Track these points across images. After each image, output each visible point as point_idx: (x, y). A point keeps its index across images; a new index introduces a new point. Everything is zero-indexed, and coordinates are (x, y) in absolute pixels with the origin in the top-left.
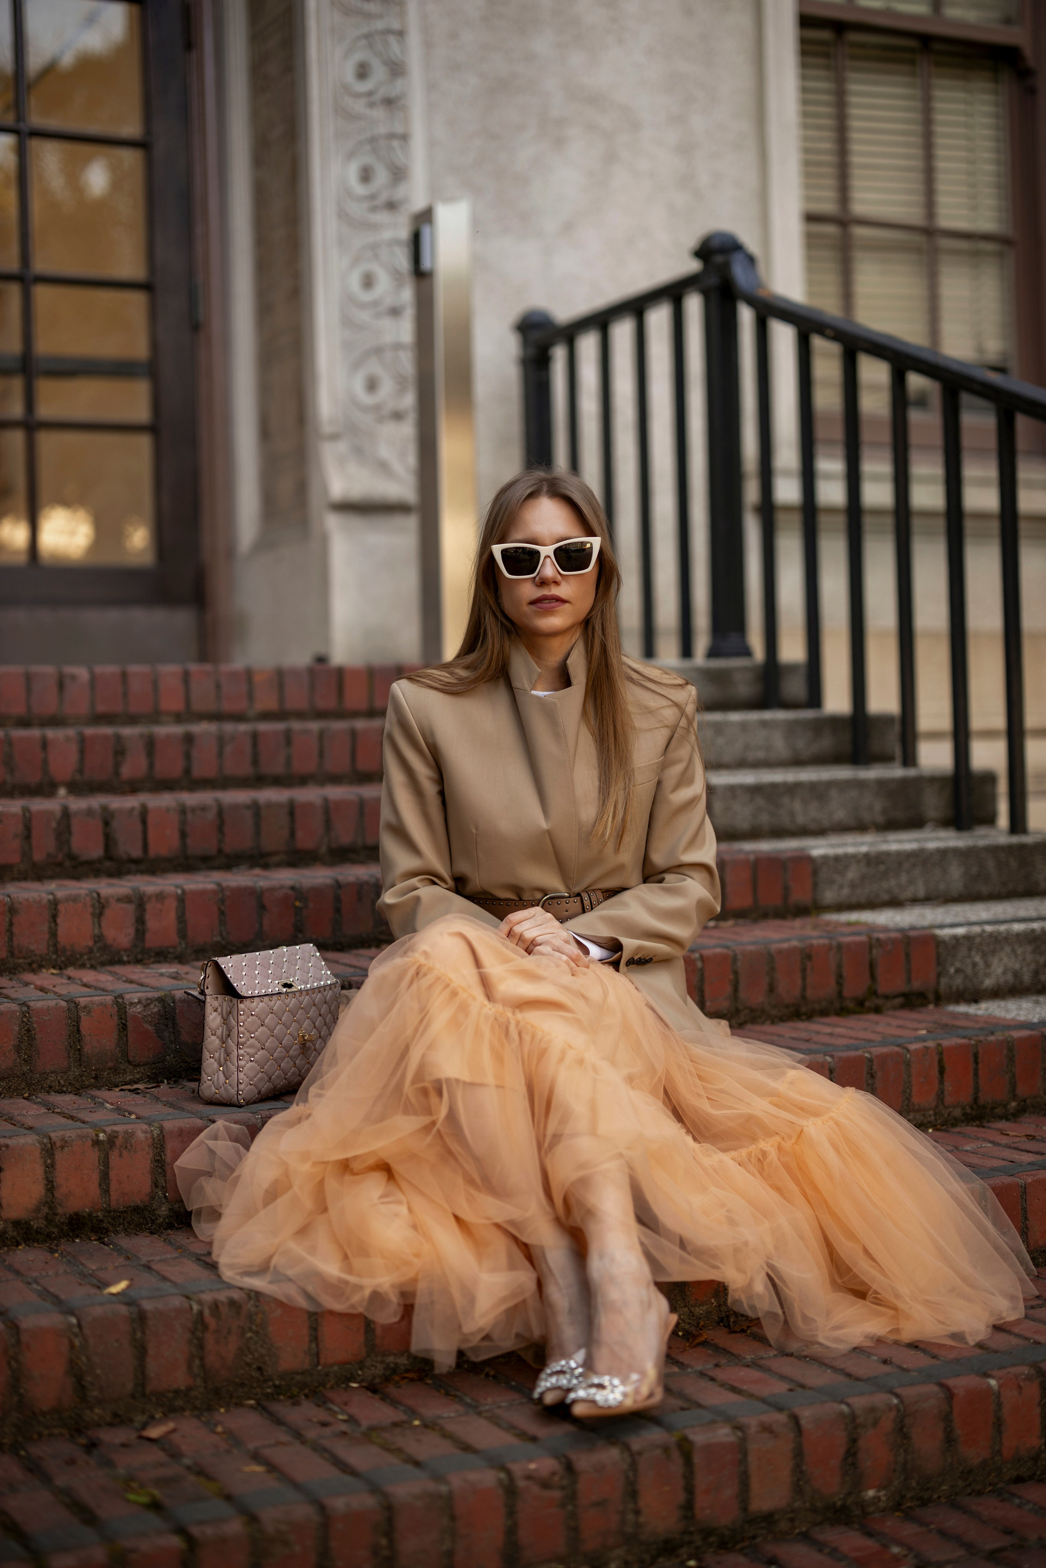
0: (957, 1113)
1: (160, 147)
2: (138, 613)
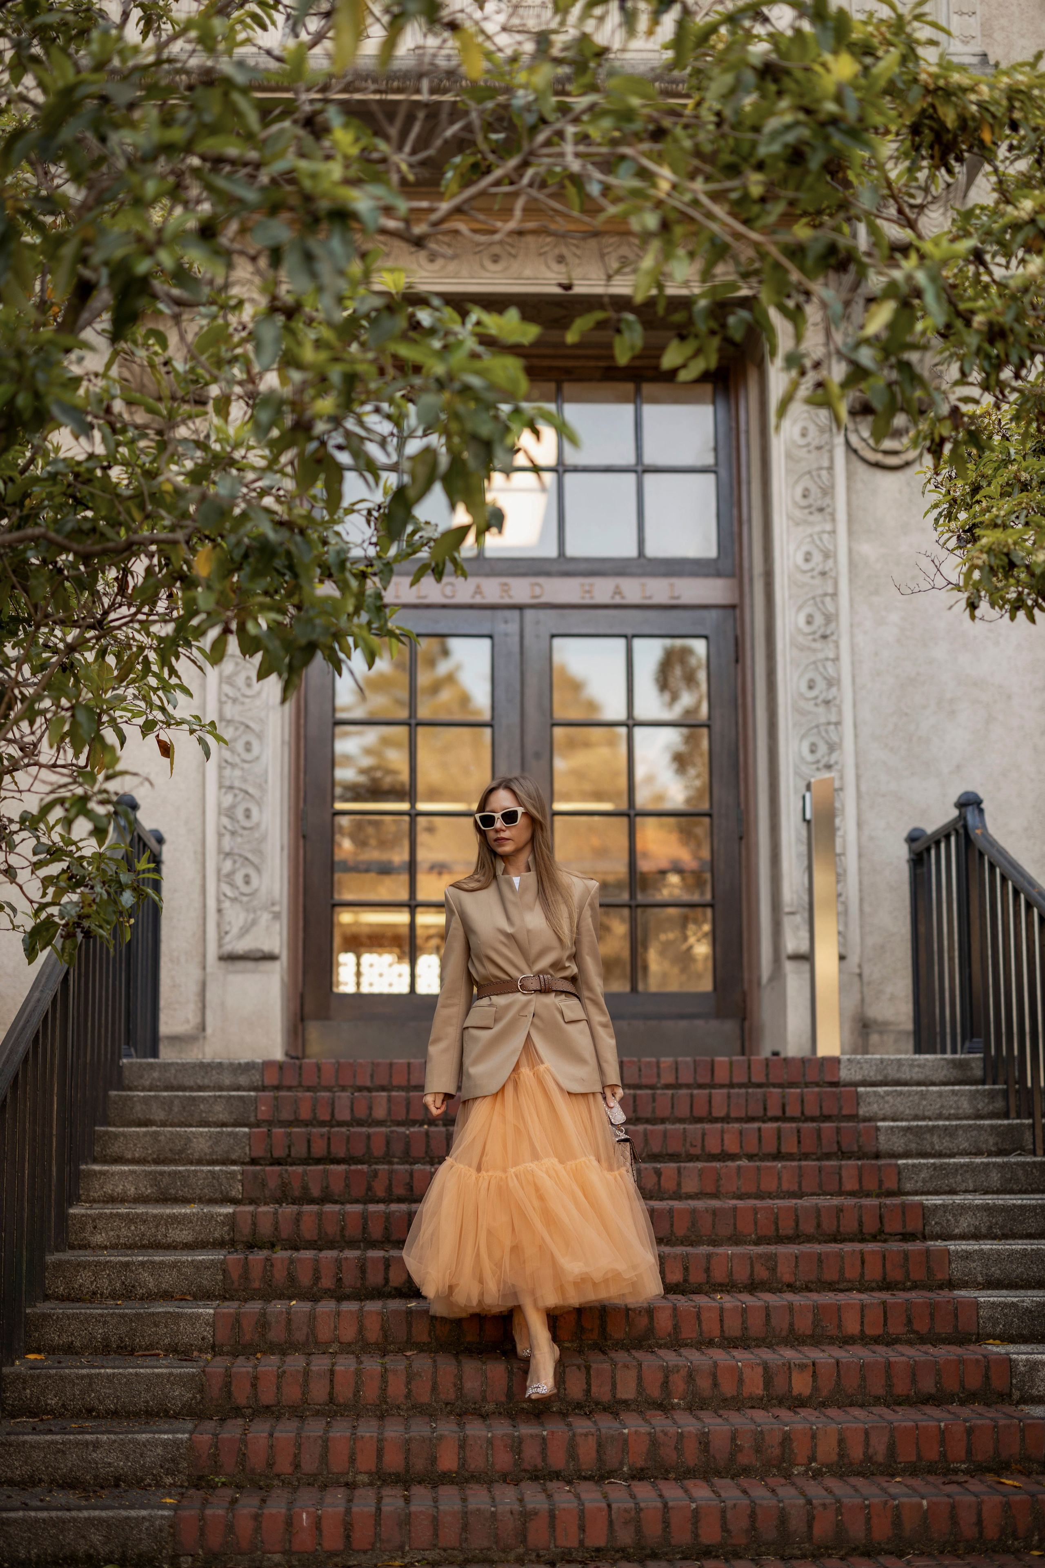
0: (874, 1285)
1: (717, 726)
2: (700, 1023)
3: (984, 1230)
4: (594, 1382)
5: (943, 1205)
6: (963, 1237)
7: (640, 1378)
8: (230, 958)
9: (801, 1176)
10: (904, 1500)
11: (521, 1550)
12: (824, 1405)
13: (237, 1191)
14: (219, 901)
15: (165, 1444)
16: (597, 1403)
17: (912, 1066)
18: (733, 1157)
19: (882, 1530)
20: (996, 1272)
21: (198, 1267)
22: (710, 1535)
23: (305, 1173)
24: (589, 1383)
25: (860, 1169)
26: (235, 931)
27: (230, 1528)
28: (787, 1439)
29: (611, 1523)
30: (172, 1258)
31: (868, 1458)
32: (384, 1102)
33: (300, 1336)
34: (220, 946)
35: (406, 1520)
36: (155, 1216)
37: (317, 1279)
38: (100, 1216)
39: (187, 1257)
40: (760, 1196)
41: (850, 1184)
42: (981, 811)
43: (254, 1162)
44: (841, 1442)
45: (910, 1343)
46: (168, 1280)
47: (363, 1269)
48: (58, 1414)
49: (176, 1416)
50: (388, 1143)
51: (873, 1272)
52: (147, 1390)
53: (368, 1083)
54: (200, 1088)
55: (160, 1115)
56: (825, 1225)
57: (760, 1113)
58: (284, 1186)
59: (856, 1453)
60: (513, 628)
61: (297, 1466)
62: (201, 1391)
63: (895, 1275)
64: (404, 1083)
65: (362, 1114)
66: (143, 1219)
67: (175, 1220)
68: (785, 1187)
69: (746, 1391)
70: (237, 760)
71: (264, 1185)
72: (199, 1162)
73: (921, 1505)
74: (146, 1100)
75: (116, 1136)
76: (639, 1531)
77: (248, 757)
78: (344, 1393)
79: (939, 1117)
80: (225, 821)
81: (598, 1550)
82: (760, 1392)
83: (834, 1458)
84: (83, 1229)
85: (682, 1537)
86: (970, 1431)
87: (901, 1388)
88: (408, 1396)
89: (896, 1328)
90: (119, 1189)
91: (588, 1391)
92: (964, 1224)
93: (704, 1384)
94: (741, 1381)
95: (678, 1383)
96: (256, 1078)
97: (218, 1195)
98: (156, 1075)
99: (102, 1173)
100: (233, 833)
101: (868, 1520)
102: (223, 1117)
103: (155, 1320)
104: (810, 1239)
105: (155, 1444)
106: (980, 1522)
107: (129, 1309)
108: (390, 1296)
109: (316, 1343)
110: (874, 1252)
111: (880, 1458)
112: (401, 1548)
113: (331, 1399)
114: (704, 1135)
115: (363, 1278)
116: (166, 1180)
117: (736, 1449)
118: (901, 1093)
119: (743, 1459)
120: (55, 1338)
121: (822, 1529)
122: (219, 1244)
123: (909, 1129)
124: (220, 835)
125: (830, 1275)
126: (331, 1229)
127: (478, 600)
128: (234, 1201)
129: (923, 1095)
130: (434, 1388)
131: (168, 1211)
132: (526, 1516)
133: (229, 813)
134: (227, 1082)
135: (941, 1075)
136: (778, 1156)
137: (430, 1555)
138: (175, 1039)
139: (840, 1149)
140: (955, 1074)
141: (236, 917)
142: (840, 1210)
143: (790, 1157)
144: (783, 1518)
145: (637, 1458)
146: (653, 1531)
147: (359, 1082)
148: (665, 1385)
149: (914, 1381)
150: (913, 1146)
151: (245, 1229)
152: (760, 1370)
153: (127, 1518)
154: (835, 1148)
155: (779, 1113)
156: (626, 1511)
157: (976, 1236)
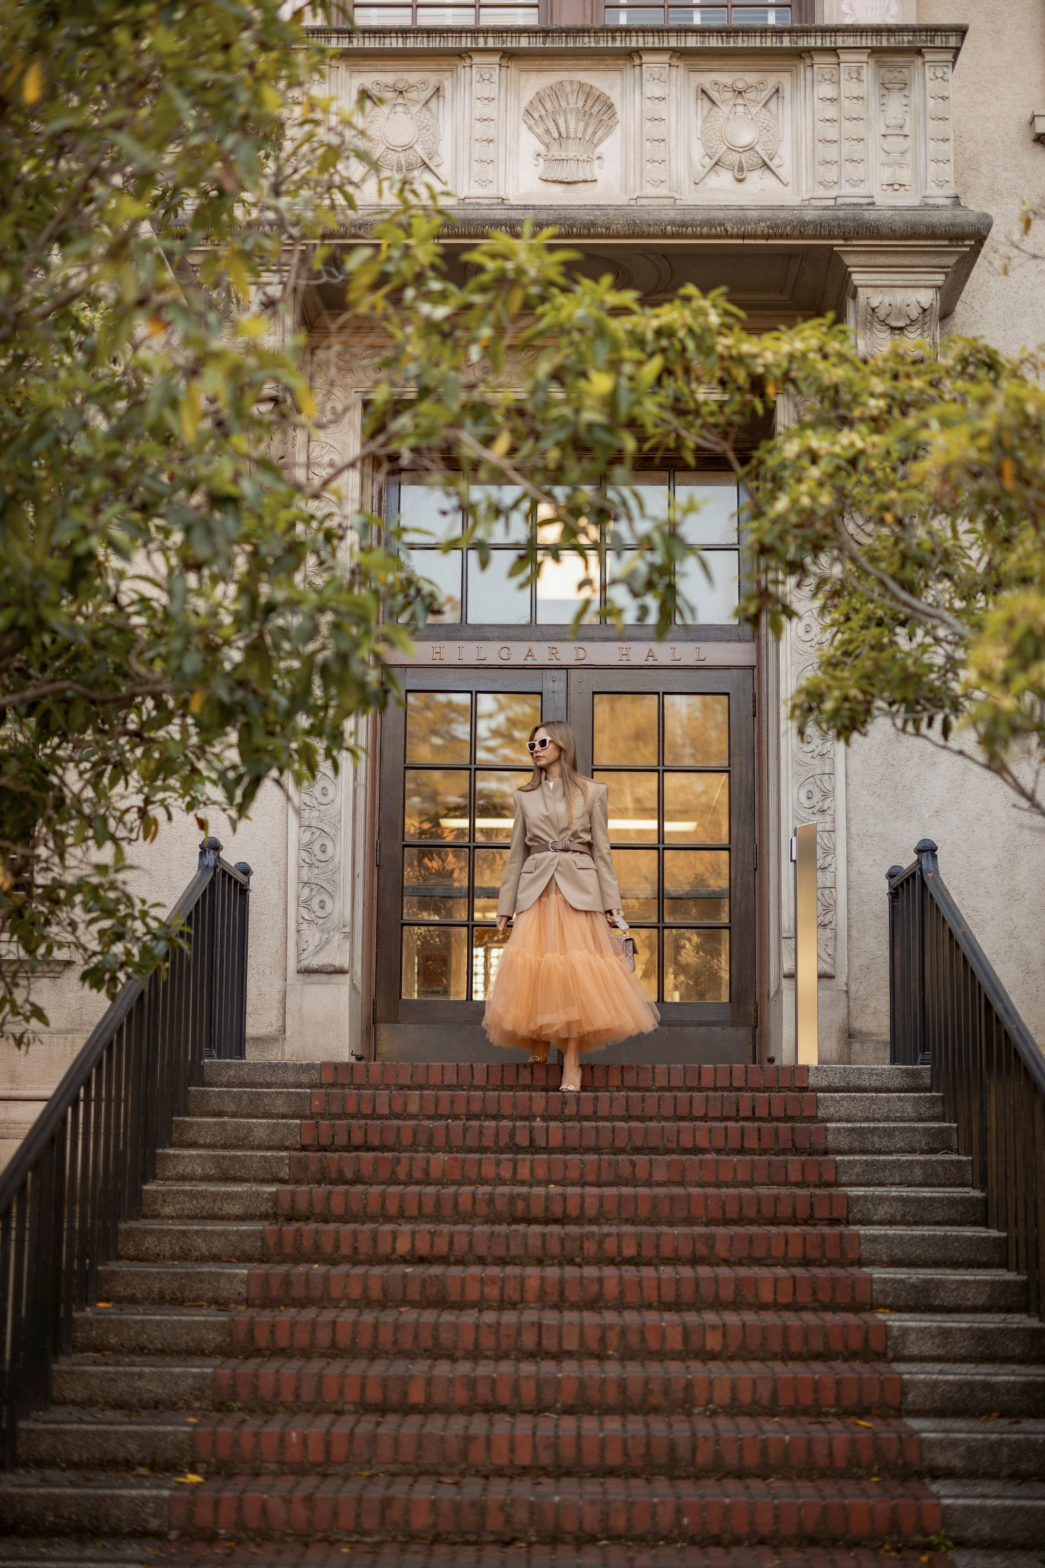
0: (796, 1261)
1: (736, 772)
2: (717, 1029)
3: (898, 1218)
4: (545, 1336)
5: (864, 1196)
6: (881, 1223)
7: (582, 1333)
8: (306, 971)
9: (753, 1169)
10: (771, 1435)
11: (463, 1466)
12: (731, 1359)
13: (285, 1173)
14: (298, 924)
15: (194, 1376)
16: (547, 1353)
17: (871, 1074)
18: (703, 1151)
19: (751, 1459)
20: (898, 1253)
21: (241, 1235)
22: (614, 1458)
23: (341, 1159)
24: (540, 1336)
25: (803, 1164)
26: (311, 948)
27: (236, 1442)
28: (689, 1386)
29: (535, 1447)
30: (221, 1228)
31: (755, 1402)
32: (417, 1099)
33: (316, 1293)
34: (299, 961)
35: (373, 1440)
36: (213, 1193)
37: (337, 1247)
38: (169, 1192)
39: (233, 1227)
40: (718, 1185)
41: (794, 1177)
42: (935, 857)
43: (304, 1148)
44: (734, 1388)
45: (814, 1310)
46: (217, 1246)
47: (375, 1240)
48: (117, 1351)
49: (209, 1355)
50: (415, 1135)
51: (795, 1251)
52: (188, 1334)
53: (409, 1083)
54: (269, 1085)
55: (231, 1107)
56: (765, 1211)
57: (734, 1113)
58: (324, 1169)
59: (746, 1397)
60: (560, 686)
61: (297, 1396)
62: (230, 1335)
63: (814, 1254)
64: (438, 1083)
65: (398, 1108)
66: (203, 1195)
67: (229, 1196)
68: (740, 1177)
69: (668, 1346)
70: (315, 803)
71: (307, 1168)
72: (259, 1148)
73: (782, 1439)
74: (220, 1095)
75: (191, 1125)
76: (557, 1453)
77: (325, 800)
78: (344, 1340)
79: (887, 1119)
80: (304, 855)
81: (524, 1468)
82: (679, 1346)
83: (727, 1401)
84: (155, 1202)
85: (591, 1459)
86: (839, 1382)
87: (795, 1346)
88: (395, 1343)
89: (804, 1297)
90: (189, 1170)
91: (539, 1343)
92: (882, 1212)
93: (634, 1340)
94: (664, 1338)
95: (613, 1339)
96: (315, 1076)
97: (269, 1176)
98: (232, 1073)
99: (175, 1156)
100: (310, 865)
101: (741, 1450)
102: (283, 1110)
103: (200, 1278)
104: (751, 1222)
105: (185, 1375)
106: (831, 1454)
107: (180, 1268)
108: (396, 1262)
109: (330, 1299)
110: (796, 1235)
111: (765, 1402)
112: (369, 1462)
113: (334, 1345)
114: (679, 1132)
115: (375, 1247)
116: (227, 1163)
117: (648, 1392)
118: (854, 1098)
119: (654, 1400)
120: (121, 1290)
121: (704, 1456)
122: (265, 1217)
123: (853, 1130)
124: (300, 867)
125: (759, 1252)
126: (356, 1206)
127: (530, 661)
128: (282, 1181)
129: (873, 1101)
130: (416, 1338)
131: (223, 1189)
132: (468, 1439)
133: (307, 848)
134: (291, 1080)
135: (896, 1083)
136: (741, 1151)
137: (393, 1468)
138: (258, 1040)
139: (794, 1145)
140: (908, 1082)
141: (312, 936)
142: (777, 1198)
143: (751, 1152)
144: (672, 1447)
145: (568, 1397)
146: (568, 1454)
147: (401, 1082)
148: (602, 1339)
149: (806, 1341)
150: (857, 1144)
151: (286, 1205)
152: (679, 1330)
153: (157, 1432)
154: (790, 1145)
155: (750, 1114)
156: (547, 1437)
157: (891, 1223)
